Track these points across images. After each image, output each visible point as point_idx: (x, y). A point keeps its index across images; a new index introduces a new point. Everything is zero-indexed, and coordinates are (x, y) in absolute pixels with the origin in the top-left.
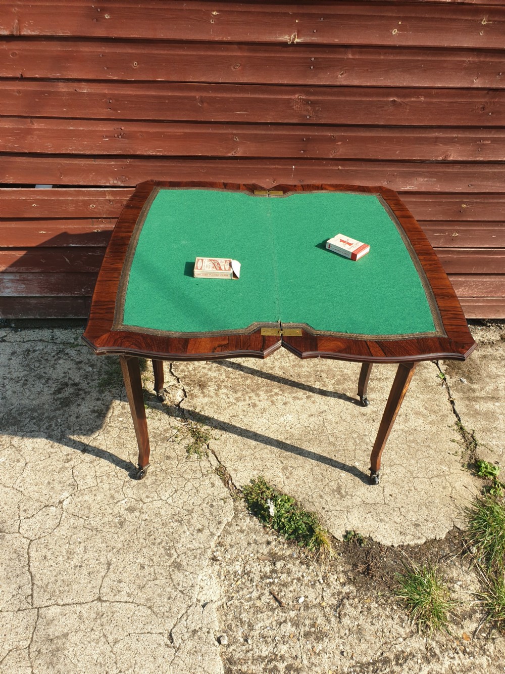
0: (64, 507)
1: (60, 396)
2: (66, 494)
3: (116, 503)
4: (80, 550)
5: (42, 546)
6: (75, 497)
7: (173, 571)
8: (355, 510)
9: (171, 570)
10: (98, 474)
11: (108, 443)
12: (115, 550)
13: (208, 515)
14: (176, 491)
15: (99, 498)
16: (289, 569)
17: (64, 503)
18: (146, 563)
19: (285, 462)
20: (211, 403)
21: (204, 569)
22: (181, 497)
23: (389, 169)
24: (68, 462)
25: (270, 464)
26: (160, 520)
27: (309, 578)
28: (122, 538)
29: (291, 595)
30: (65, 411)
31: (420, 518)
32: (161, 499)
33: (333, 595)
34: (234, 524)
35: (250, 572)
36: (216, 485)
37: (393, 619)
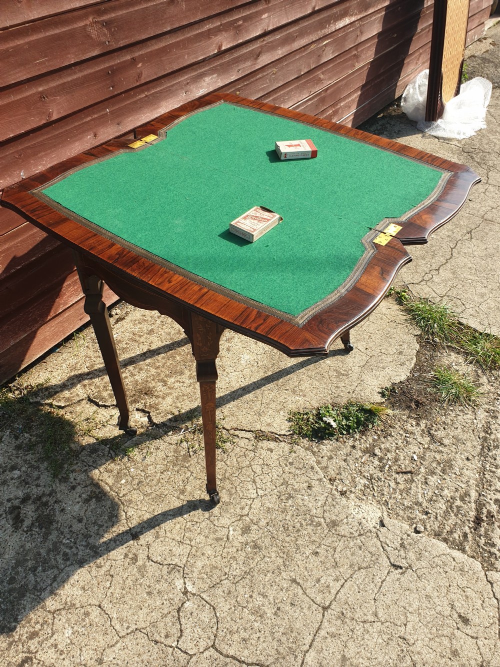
0: (194, 591)
1: (27, 523)
2: (179, 583)
3: (228, 539)
4: (259, 601)
5: (229, 636)
6: (190, 576)
7: (336, 530)
8: (364, 376)
9: (333, 532)
10: (178, 538)
11: (146, 509)
12: (282, 568)
13: (298, 472)
14: (254, 481)
15: (209, 552)
16: (385, 448)
17: (190, 588)
18: (314, 548)
19: (288, 388)
20: (177, 398)
21: (350, 506)
22: (264, 482)
23: (183, 79)
24: (136, 560)
25: (281, 398)
26: (276, 512)
27: (400, 441)
28: (273, 555)
29: (407, 462)
30: (57, 529)
31: (396, 347)
32: (254, 499)
33: (422, 436)
34: (320, 459)
35: (371, 475)
36: (273, 448)
37: (458, 415)
